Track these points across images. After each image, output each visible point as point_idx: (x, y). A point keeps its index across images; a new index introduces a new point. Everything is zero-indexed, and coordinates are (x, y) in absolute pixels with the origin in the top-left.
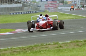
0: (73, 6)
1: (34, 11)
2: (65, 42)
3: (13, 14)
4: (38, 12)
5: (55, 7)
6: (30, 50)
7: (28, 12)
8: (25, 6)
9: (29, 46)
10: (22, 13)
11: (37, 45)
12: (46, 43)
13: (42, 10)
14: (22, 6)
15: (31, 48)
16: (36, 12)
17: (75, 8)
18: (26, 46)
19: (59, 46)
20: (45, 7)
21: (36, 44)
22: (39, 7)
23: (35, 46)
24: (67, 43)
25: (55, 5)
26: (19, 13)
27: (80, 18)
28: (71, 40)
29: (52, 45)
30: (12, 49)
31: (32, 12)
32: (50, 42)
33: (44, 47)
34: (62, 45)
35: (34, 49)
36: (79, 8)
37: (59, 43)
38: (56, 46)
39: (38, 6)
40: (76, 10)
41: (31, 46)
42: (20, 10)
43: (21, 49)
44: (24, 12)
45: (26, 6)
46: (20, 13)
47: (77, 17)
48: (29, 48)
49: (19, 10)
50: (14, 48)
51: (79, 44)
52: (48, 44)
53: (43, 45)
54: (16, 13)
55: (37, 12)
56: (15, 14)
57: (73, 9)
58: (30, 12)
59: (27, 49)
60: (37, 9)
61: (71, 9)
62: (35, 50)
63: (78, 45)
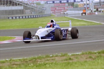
0: (85, 9)
1: (38, 15)
2: (75, 54)
3: (12, 18)
4: (43, 17)
5: (63, 10)
6: (32, 62)
7: (31, 16)
8: (27, 9)
9: (32, 58)
10: (22, 17)
11: (42, 56)
12: (52, 55)
13: (48, 13)
14: (23, 9)
15: (34, 60)
16: (39, 17)
17: (88, 12)
18: (28, 58)
19: (68, 58)
20: (52, 10)
21: (40, 55)
22: (44, 11)
23: (39, 58)
24: (78, 55)
25: (63, 8)
26: (19, 17)
27: (93, 25)
28: (83, 51)
29: (60, 57)
30: (11, 61)
31: (36, 16)
32: (57, 54)
33: (50, 60)
34: (72, 57)
35: (37, 61)
36: (92, 13)
37: (68, 54)
38: (64, 58)
39: (43, 9)
40: (89, 15)
41: (35, 57)
42: (21, 14)
43: (22, 62)
44: (26, 17)
45: (29, 9)
46: (21, 17)
47: (89, 24)
48: (32, 60)
49: (19, 14)
50: (14, 60)
51: (92, 56)
52: (54, 55)
53: (49, 57)
54: (16, 18)
55: (41, 17)
56: (14, 18)
57: (85, 13)
58: (33, 16)
59: (29, 62)
60: (41, 12)
61: (82, 13)
62: (39, 63)
63: (90, 57)
